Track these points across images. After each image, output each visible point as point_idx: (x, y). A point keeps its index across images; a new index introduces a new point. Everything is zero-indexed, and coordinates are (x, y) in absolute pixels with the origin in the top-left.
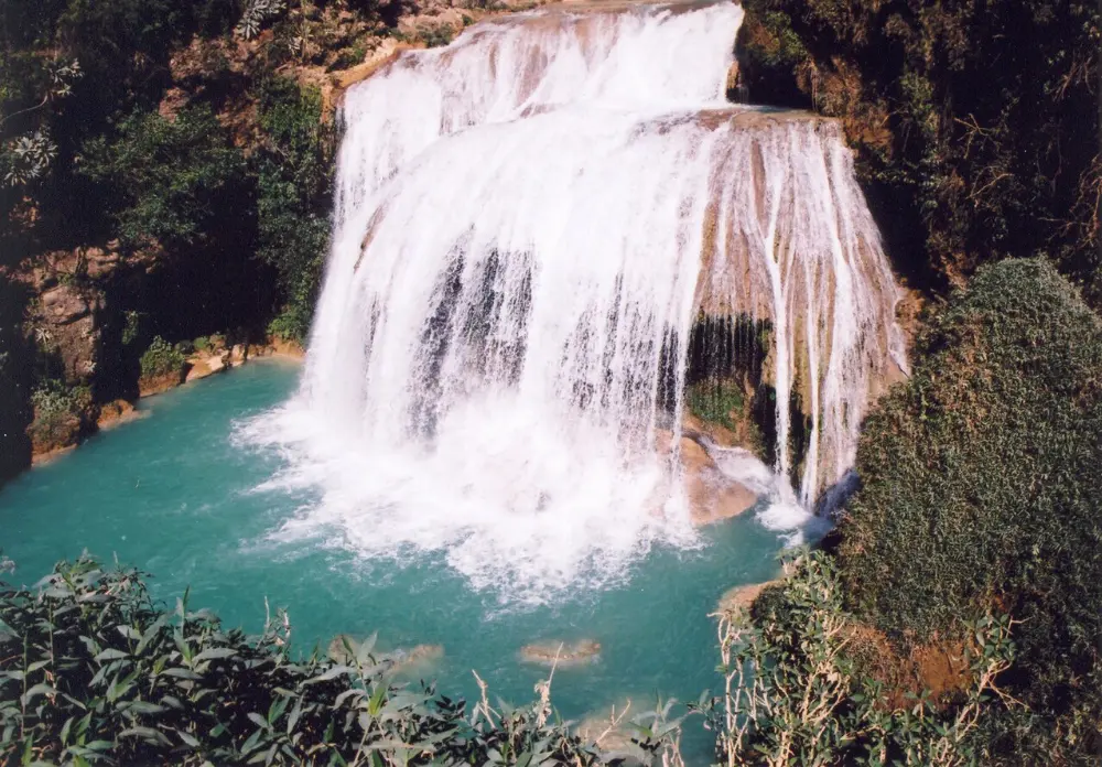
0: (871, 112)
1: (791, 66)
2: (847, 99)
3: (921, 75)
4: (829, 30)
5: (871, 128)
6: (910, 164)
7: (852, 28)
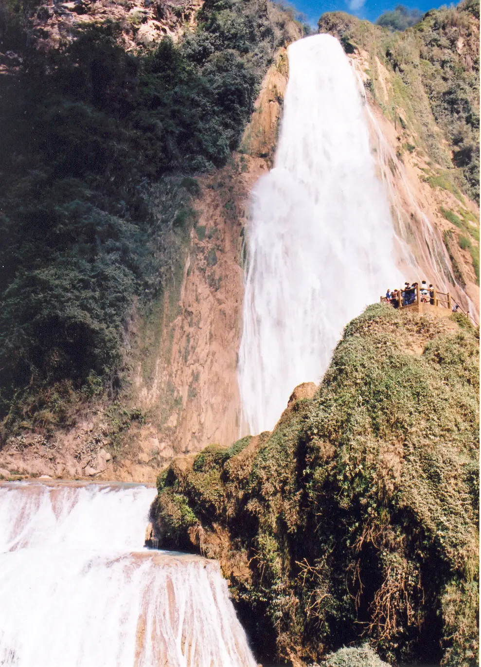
0: (237, 556)
1: (187, 528)
2: (222, 549)
3: (270, 535)
4: (212, 506)
5: (238, 568)
6: (264, 589)
7: (226, 507)
